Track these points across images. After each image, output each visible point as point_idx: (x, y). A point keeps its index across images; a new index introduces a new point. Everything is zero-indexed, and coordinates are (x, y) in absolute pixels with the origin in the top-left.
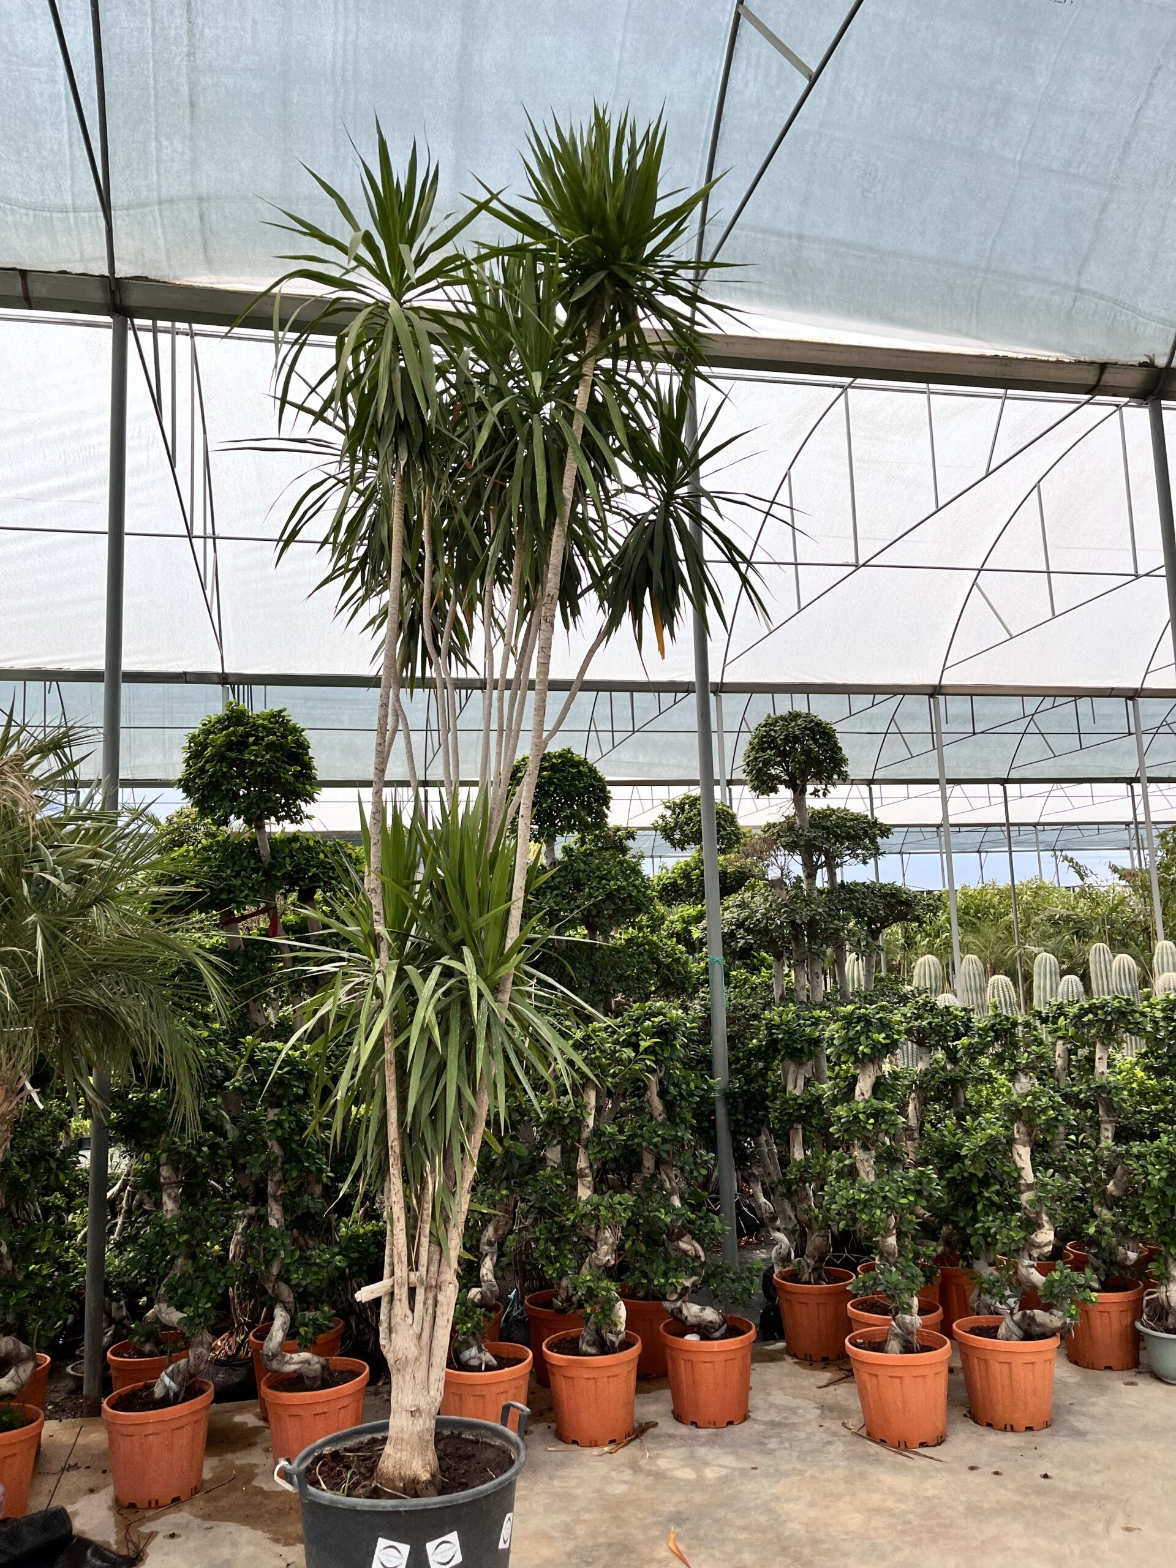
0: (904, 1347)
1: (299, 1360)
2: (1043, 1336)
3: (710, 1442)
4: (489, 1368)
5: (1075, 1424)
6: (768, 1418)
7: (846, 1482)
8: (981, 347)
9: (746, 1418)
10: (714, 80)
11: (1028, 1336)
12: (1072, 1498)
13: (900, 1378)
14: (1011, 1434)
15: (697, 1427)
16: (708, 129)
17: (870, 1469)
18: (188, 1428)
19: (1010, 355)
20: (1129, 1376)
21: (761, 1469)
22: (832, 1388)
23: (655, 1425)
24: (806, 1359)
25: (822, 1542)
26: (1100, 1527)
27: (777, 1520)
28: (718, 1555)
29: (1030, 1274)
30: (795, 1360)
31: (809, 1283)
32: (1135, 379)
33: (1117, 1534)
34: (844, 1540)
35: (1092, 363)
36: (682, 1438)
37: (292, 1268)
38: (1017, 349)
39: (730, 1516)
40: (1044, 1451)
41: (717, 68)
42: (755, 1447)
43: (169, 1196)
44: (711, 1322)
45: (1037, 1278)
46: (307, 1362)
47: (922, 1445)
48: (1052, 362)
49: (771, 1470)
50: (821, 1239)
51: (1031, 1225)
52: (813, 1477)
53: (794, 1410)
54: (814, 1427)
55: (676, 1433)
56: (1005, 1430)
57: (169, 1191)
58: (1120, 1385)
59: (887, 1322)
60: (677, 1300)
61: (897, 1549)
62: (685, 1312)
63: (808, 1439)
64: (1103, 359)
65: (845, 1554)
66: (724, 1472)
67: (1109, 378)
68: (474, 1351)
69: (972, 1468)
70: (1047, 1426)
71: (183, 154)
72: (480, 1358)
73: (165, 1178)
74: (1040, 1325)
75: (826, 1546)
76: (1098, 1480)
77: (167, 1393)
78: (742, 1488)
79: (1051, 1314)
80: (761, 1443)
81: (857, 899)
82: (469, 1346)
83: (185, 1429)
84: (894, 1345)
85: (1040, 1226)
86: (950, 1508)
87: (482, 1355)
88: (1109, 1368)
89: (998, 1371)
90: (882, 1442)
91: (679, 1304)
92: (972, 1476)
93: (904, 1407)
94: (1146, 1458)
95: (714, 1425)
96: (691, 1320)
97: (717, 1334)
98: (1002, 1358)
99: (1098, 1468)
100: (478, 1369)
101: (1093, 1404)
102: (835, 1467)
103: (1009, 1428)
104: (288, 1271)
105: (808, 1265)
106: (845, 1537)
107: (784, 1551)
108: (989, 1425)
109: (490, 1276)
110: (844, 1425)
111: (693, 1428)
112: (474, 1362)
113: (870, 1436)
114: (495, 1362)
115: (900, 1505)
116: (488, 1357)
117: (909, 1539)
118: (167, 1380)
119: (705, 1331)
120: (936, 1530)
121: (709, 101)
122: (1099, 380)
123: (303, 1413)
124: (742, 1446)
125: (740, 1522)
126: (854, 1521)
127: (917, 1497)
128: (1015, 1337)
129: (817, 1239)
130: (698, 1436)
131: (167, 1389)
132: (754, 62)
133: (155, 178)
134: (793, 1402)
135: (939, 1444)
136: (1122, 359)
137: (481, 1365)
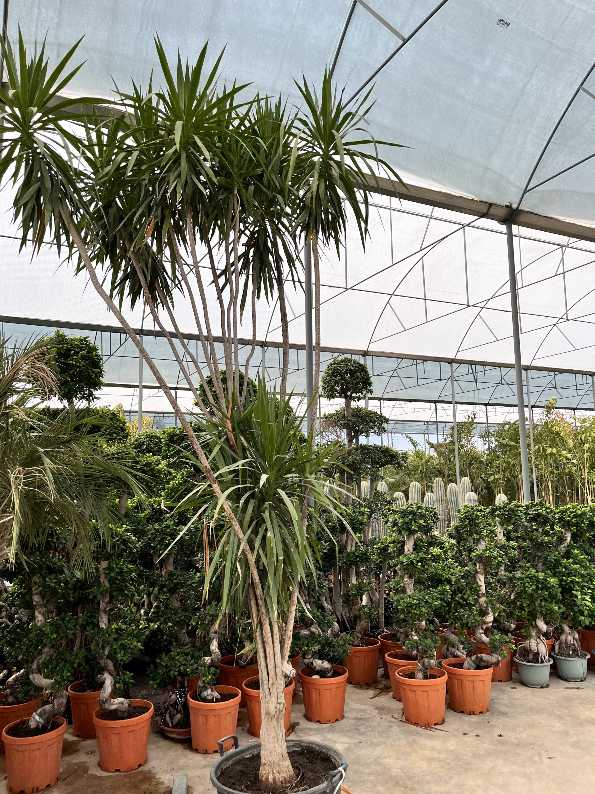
0: (424, 676)
1: (119, 703)
2: (487, 667)
3: (331, 730)
4: (218, 701)
5: (500, 709)
6: (353, 716)
7: (409, 746)
8: (441, 188)
9: (343, 717)
10: (338, 33)
11: (478, 667)
12: (518, 745)
13: (427, 691)
14: (473, 716)
15: (320, 723)
16: (332, 58)
17: (418, 739)
18: (55, 745)
19: (453, 193)
20: (510, 684)
21: (364, 742)
22: (377, 698)
23: (298, 724)
24: (357, 685)
25: (414, 777)
26: (537, 758)
27: (385, 768)
28: (365, 789)
29: (481, 637)
30: (352, 685)
31: (359, 646)
32: (502, 213)
33: (546, 761)
34: (424, 775)
35: (486, 203)
36: (315, 729)
37: (118, 651)
38: (456, 191)
39: (361, 768)
40: (493, 723)
41: (341, 27)
42: (355, 731)
43: (40, 612)
44: (327, 668)
45: (485, 639)
46: (122, 703)
47: (436, 724)
48: (470, 200)
49: (369, 743)
50: (366, 624)
51: (483, 613)
52: (391, 744)
53: (364, 711)
54: (378, 719)
55: (311, 727)
56: (470, 714)
57: (39, 609)
58: (508, 689)
59: (416, 664)
60: (311, 658)
61: (451, 778)
62: (314, 664)
63: (379, 725)
64: (491, 201)
65: (428, 783)
66: (346, 746)
67: (492, 211)
68: (209, 691)
69: (465, 734)
70: (488, 711)
71: (52, 18)
72: (212, 695)
73: (36, 602)
74: (485, 661)
75: (416, 779)
76: (524, 735)
77: (38, 725)
78: (359, 753)
79: (491, 656)
80: (357, 729)
81: (371, 453)
82: (206, 689)
83: (54, 745)
84: (420, 675)
85: (488, 614)
86: (465, 755)
87: (213, 693)
88: (501, 681)
89: (467, 685)
90: (416, 724)
91: (312, 660)
92: (466, 738)
93: (428, 706)
94: (539, 723)
95: (329, 721)
96: (318, 668)
97: (329, 675)
98: (470, 679)
99: (521, 730)
100: (212, 701)
101: (502, 699)
102: (400, 739)
103: (472, 713)
104: (115, 653)
105: (358, 637)
106: (423, 774)
107: (397, 783)
108: (462, 712)
109: (217, 650)
110: (392, 717)
111: (318, 723)
112: (210, 697)
113: (408, 721)
114: (219, 696)
115: (441, 755)
116: (216, 694)
117: (454, 772)
118: (37, 718)
119: (323, 674)
120: (464, 766)
121: (335, 43)
122: (488, 211)
123: (122, 732)
124: (348, 731)
125: (367, 771)
126: (424, 765)
127: (447, 751)
128: (472, 668)
129: (364, 623)
130: (323, 728)
131: (38, 723)
132: (359, 28)
133: (34, 29)
134: (363, 707)
135: (443, 723)
136: (499, 202)
137: (213, 698)
